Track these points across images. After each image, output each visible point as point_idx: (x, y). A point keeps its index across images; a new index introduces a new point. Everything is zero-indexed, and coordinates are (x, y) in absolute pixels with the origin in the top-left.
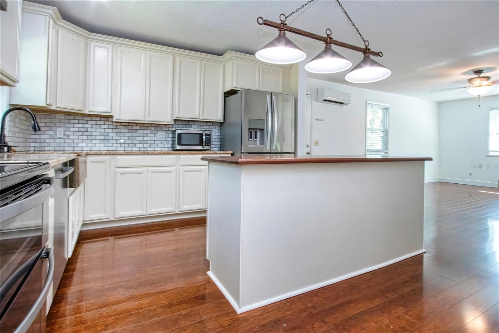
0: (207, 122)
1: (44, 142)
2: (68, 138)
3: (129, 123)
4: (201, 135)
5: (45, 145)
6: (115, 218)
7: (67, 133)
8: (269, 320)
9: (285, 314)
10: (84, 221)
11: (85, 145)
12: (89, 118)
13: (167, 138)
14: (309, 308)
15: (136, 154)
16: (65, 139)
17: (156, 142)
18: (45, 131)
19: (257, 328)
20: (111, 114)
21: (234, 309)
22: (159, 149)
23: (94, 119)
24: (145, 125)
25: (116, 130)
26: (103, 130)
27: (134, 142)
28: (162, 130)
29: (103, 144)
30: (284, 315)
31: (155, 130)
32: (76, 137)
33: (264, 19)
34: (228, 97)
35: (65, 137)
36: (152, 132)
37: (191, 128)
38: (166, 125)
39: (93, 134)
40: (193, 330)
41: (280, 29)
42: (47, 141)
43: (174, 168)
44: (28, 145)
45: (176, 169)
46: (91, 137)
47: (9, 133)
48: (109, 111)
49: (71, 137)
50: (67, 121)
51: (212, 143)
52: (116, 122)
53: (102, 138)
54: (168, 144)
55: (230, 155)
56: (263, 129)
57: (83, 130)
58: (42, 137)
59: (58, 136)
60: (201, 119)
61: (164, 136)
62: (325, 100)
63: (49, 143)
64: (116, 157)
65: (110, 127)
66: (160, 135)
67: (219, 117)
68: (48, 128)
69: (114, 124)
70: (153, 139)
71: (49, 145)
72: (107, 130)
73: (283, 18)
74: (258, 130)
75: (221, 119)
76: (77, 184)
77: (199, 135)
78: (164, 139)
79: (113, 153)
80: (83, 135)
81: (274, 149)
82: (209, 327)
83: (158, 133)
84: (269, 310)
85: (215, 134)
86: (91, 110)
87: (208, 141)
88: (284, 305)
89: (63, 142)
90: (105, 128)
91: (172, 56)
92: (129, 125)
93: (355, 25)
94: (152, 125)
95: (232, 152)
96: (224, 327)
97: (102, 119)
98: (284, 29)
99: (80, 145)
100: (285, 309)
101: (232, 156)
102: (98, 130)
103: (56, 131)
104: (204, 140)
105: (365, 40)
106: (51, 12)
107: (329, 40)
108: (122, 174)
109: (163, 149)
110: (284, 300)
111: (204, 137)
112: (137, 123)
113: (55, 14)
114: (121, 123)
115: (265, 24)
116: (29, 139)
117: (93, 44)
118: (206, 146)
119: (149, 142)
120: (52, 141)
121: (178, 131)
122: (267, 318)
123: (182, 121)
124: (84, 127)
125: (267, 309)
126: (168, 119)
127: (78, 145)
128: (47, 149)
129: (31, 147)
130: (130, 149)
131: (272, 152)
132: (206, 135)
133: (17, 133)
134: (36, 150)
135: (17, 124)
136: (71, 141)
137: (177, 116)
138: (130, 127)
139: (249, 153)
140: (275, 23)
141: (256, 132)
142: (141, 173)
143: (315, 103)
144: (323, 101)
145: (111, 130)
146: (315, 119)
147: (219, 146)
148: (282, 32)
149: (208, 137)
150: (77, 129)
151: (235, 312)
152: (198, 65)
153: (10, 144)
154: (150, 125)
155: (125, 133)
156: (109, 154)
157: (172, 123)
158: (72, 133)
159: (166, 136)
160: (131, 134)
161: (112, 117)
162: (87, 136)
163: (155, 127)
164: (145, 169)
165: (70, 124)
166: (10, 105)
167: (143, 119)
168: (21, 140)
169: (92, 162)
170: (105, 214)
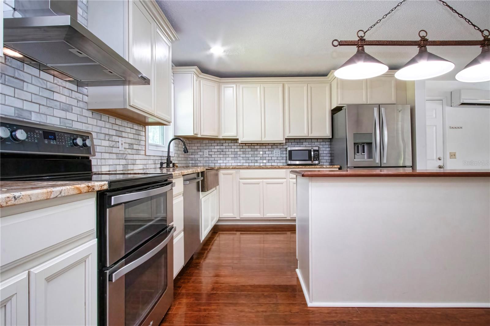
0: (317, 139)
1: (197, 160)
2: (211, 157)
3: (251, 143)
4: (310, 151)
5: (198, 162)
6: (240, 218)
7: (210, 153)
8: (333, 319)
9: (352, 319)
10: (220, 218)
11: (221, 162)
12: (224, 142)
13: (281, 155)
14: (380, 321)
15: (254, 168)
16: (209, 158)
17: (273, 158)
18: (197, 152)
19: (320, 321)
20: (237, 138)
21: (306, 302)
22: (276, 164)
23: (227, 142)
24: (264, 144)
25: (242, 149)
26: (233, 150)
27: (256, 158)
28: (277, 148)
29: (234, 161)
30: (350, 319)
31: (271, 148)
32: (216, 156)
33: (339, 41)
34: (336, 113)
35: (209, 156)
36: (269, 150)
37: (303, 145)
38: (280, 143)
39: (227, 153)
40: (267, 308)
41: (357, 45)
42: (199, 159)
43: (285, 180)
44: (188, 162)
45: (286, 181)
46: (225, 156)
47: (175, 155)
48: (235, 135)
49: (213, 156)
50: (210, 145)
51: (320, 158)
52: (241, 143)
53: (233, 156)
54: (283, 160)
55: (338, 169)
56: (371, 143)
57: (220, 150)
58: (196, 156)
59: (205, 156)
60: (310, 137)
61: (279, 153)
62: (463, 104)
63: (200, 161)
64: (239, 171)
65: (238, 147)
66: (276, 152)
67: (327, 133)
68: (199, 150)
69: (241, 145)
70: (270, 155)
71: (200, 162)
72: (236, 150)
73: (361, 34)
74: (365, 144)
75: (329, 135)
76: (206, 189)
77: (308, 151)
78: (279, 156)
79: (237, 168)
80: (220, 154)
81: (384, 162)
82: (281, 309)
83: (274, 151)
84: (337, 312)
85: (325, 150)
86: (223, 135)
87: (316, 157)
88: (355, 312)
89: (208, 159)
90: (234, 149)
91: (282, 85)
92: (252, 146)
93: (464, 16)
94: (269, 144)
95: (339, 166)
96: (292, 313)
97: (233, 142)
98: (362, 45)
99: (219, 162)
100: (355, 315)
101: (339, 169)
102: (230, 150)
103: (204, 152)
104: (312, 155)
105: (482, 29)
106: (194, 70)
107: (422, 43)
108: (244, 184)
109: (279, 164)
110: (357, 307)
111: (312, 153)
112: (257, 143)
113: (197, 71)
114: (246, 143)
115: (340, 45)
116: (189, 158)
117: (223, 86)
118: (315, 161)
119: (267, 158)
120: (202, 159)
121: (289, 149)
122: (333, 317)
123: (294, 139)
124: (221, 148)
125: (336, 310)
126: (280, 138)
127: (217, 161)
128: (199, 165)
129: (190, 163)
130: (253, 164)
131: (382, 166)
132: (314, 151)
133: (180, 155)
134: (193, 165)
135: (180, 148)
136: (213, 159)
137: (288, 135)
138: (253, 147)
139: (355, 167)
140: (351, 41)
141: (363, 146)
142: (258, 184)
143: (448, 109)
144: (459, 105)
145: (239, 150)
146: (450, 127)
147: (329, 161)
148: (360, 48)
149: (316, 152)
150: (216, 150)
151: (306, 304)
152: (305, 88)
153: (173, 162)
154: (268, 144)
155: (249, 151)
156: (235, 168)
157: (284, 142)
158: (213, 153)
159: (281, 152)
160: (254, 152)
161: (237, 139)
162: (223, 155)
163: (272, 146)
164: (261, 180)
165: (212, 147)
166: (175, 136)
167: (260, 140)
168: (183, 159)
169: (224, 174)
170: (234, 214)
